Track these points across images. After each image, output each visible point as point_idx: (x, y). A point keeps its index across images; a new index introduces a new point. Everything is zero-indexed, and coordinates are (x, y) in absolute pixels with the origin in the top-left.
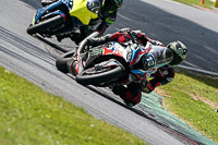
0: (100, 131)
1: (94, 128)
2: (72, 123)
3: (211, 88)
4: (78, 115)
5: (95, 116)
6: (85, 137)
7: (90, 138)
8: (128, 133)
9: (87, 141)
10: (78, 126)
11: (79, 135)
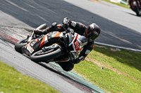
0: (25, 82)
1: (21, 80)
2: (6, 77)
3: (98, 53)
4: (10, 71)
5: (22, 72)
6: (16, 87)
7: (19, 87)
8: (44, 83)
9: (16, 89)
10: (11, 79)
11: (11, 85)
